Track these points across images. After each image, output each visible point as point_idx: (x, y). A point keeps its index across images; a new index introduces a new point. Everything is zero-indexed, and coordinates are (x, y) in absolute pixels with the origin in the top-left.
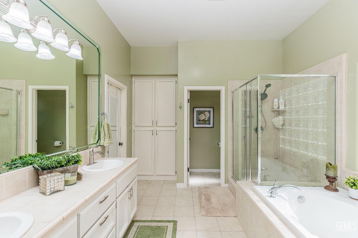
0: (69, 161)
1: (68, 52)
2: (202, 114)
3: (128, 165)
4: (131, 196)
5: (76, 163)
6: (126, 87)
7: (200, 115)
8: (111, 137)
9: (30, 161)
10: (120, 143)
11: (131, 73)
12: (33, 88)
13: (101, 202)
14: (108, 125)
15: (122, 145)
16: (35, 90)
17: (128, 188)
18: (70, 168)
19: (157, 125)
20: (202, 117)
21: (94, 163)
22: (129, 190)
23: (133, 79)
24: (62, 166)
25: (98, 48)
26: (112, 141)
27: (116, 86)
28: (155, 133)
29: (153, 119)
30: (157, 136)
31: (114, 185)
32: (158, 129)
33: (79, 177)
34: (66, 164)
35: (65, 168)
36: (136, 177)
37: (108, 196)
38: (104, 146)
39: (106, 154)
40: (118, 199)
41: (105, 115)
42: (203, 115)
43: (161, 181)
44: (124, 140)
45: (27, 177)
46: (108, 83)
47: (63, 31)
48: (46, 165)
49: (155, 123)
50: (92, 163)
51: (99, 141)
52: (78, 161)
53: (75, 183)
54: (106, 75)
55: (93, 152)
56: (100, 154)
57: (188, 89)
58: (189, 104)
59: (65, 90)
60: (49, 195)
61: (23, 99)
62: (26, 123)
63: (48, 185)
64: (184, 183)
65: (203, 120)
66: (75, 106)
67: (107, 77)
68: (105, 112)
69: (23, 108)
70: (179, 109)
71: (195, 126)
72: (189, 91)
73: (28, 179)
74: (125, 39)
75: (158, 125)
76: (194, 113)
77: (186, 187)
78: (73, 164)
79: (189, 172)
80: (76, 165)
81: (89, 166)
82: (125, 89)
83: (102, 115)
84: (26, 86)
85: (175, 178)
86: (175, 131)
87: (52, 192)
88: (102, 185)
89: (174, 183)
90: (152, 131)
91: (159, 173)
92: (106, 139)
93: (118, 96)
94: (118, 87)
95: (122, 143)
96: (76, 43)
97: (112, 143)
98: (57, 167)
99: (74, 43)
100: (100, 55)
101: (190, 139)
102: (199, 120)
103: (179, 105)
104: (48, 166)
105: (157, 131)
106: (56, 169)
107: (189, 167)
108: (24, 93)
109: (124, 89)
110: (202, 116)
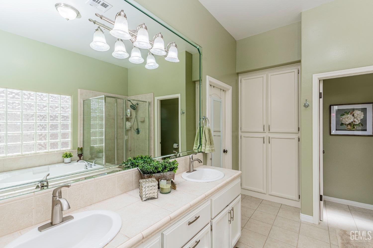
0: (165, 168)
1: (166, 56)
2: (348, 114)
3: (228, 179)
4: (232, 219)
5: (171, 170)
6: (231, 87)
7: (344, 117)
8: (212, 143)
9: (137, 164)
10: (224, 150)
11: (237, 72)
12: (158, 99)
13: (190, 223)
14: (209, 131)
15: (227, 152)
16: (159, 100)
17: (228, 208)
18: (167, 175)
19: (269, 131)
20: (348, 119)
21: (194, 171)
22: (229, 211)
23: (240, 77)
24: (159, 172)
25: (198, 49)
26: (213, 148)
27: (220, 88)
28: (266, 140)
29: (265, 123)
30: (270, 145)
31: (208, 203)
32: (271, 135)
33: (174, 186)
34: (163, 171)
35: (161, 174)
36: (239, 195)
37: (199, 217)
38: (205, 152)
39: (209, 161)
40: (214, 221)
41: (207, 119)
42: (350, 116)
43: (276, 203)
44: (229, 146)
45: (134, 177)
46: (211, 85)
47: (160, 35)
48: (146, 169)
49: (267, 128)
50: (192, 171)
51: (200, 147)
52: (174, 168)
53: (170, 192)
54: (207, 76)
55: (192, 159)
56: (198, 162)
57: (319, 79)
58: (321, 100)
59: (178, 98)
60: (144, 201)
61: (152, 108)
62: (154, 128)
63: (143, 190)
64: (313, 216)
65: (350, 124)
66: (185, 112)
67: (208, 78)
68: (207, 116)
69: (152, 116)
70: (303, 108)
71: (333, 132)
72: (322, 81)
73: (135, 179)
74: (230, 33)
75: (271, 131)
76: (332, 114)
77: (317, 223)
78: (168, 171)
79: (322, 203)
80: (172, 172)
81: (189, 174)
82: (230, 90)
83: (203, 119)
84: (154, 98)
85: (297, 205)
86: (297, 140)
87: (147, 198)
88: (192, 203)
89: (297, 211)
90: (263, 138)
91: (273, 193)
92: (207, 146)
93: (221, 99)
94: (222, 89)
95: (227, 150)
96: (173, 45)
97: (214, 150)
98: (154, 173)
99: (171, 45)
100: (201, 55)
101: (324, 152)
102: (342, 124)
103: (303, 102)
104: (147, 171)
105: (270, 139)
106: (154, 175)
107: (322, 194)
108: (152, 103)
109: (228, 90)
110: (347, 117)
